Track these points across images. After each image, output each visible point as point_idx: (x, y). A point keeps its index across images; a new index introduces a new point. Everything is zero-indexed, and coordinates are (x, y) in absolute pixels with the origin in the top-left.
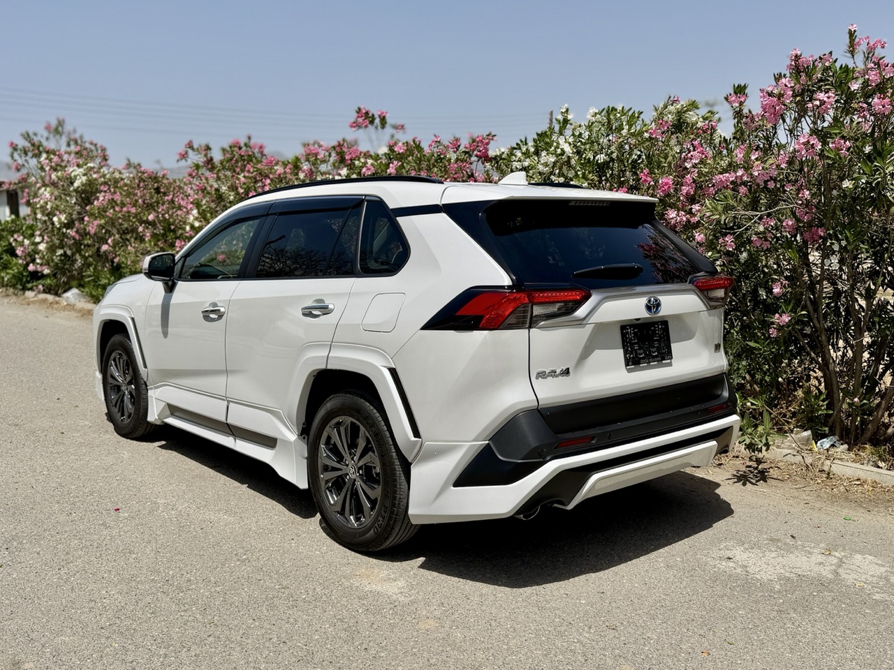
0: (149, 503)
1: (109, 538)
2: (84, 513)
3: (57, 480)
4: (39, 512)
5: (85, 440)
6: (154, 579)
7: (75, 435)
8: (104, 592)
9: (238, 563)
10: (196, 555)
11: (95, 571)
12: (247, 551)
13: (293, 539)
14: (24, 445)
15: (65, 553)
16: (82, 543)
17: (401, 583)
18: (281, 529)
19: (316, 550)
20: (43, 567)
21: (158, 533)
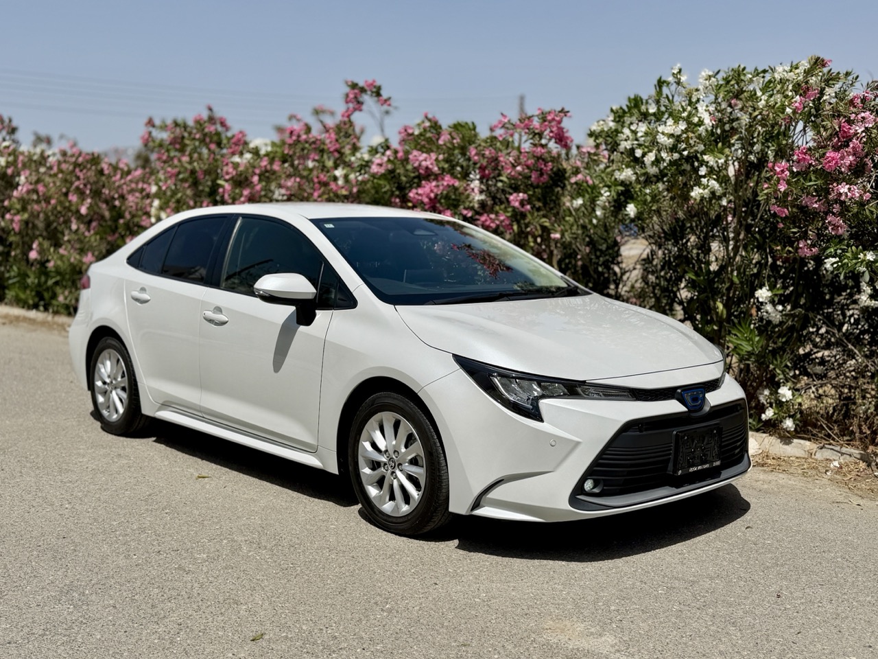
0: (225, 541)
1: (196, 585)
2: (146, 555)
3: (88, 515)
4: (87, 554)
5: (97, 465)
6: (287, 637)
7: (81, 460)
8: (231, 655)
9: (385, 614)
10: (325, 605)
11: (202, 627)
12: (388, 599)
13: (436, 584)
14: (21, 472)
15: (149, 605)
16: (165, 593)
17: (609, 639)
18: (413, 571)
19: (474, 597)
20: (131, 624)
21: (258, 578)
